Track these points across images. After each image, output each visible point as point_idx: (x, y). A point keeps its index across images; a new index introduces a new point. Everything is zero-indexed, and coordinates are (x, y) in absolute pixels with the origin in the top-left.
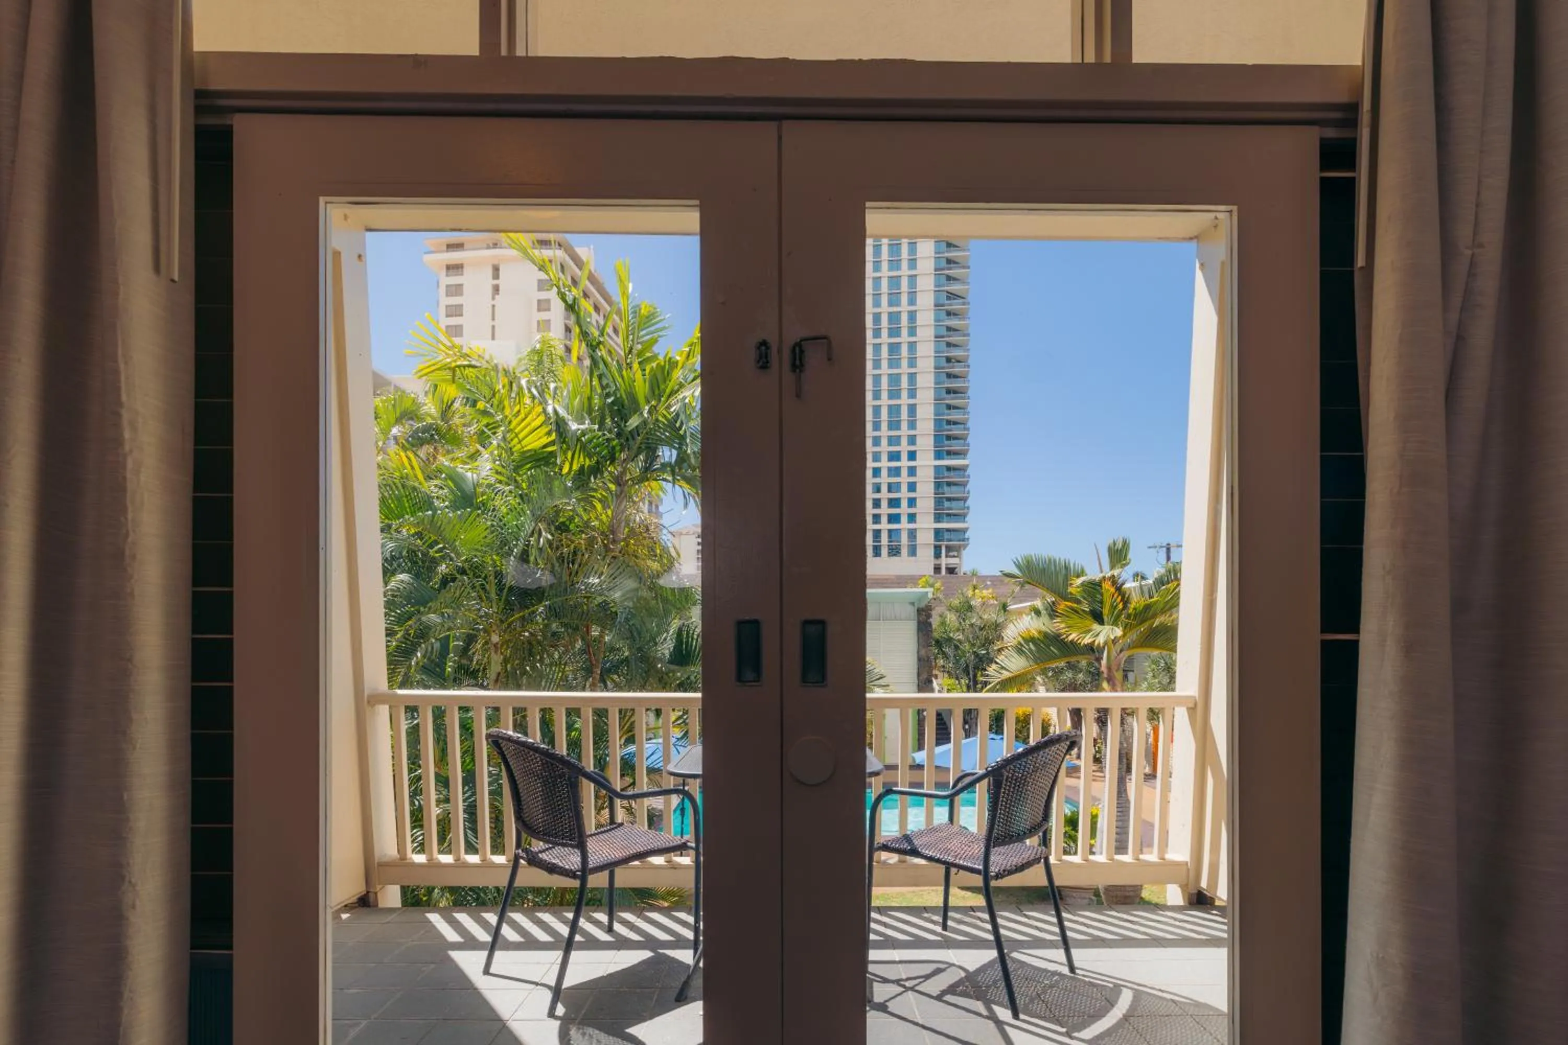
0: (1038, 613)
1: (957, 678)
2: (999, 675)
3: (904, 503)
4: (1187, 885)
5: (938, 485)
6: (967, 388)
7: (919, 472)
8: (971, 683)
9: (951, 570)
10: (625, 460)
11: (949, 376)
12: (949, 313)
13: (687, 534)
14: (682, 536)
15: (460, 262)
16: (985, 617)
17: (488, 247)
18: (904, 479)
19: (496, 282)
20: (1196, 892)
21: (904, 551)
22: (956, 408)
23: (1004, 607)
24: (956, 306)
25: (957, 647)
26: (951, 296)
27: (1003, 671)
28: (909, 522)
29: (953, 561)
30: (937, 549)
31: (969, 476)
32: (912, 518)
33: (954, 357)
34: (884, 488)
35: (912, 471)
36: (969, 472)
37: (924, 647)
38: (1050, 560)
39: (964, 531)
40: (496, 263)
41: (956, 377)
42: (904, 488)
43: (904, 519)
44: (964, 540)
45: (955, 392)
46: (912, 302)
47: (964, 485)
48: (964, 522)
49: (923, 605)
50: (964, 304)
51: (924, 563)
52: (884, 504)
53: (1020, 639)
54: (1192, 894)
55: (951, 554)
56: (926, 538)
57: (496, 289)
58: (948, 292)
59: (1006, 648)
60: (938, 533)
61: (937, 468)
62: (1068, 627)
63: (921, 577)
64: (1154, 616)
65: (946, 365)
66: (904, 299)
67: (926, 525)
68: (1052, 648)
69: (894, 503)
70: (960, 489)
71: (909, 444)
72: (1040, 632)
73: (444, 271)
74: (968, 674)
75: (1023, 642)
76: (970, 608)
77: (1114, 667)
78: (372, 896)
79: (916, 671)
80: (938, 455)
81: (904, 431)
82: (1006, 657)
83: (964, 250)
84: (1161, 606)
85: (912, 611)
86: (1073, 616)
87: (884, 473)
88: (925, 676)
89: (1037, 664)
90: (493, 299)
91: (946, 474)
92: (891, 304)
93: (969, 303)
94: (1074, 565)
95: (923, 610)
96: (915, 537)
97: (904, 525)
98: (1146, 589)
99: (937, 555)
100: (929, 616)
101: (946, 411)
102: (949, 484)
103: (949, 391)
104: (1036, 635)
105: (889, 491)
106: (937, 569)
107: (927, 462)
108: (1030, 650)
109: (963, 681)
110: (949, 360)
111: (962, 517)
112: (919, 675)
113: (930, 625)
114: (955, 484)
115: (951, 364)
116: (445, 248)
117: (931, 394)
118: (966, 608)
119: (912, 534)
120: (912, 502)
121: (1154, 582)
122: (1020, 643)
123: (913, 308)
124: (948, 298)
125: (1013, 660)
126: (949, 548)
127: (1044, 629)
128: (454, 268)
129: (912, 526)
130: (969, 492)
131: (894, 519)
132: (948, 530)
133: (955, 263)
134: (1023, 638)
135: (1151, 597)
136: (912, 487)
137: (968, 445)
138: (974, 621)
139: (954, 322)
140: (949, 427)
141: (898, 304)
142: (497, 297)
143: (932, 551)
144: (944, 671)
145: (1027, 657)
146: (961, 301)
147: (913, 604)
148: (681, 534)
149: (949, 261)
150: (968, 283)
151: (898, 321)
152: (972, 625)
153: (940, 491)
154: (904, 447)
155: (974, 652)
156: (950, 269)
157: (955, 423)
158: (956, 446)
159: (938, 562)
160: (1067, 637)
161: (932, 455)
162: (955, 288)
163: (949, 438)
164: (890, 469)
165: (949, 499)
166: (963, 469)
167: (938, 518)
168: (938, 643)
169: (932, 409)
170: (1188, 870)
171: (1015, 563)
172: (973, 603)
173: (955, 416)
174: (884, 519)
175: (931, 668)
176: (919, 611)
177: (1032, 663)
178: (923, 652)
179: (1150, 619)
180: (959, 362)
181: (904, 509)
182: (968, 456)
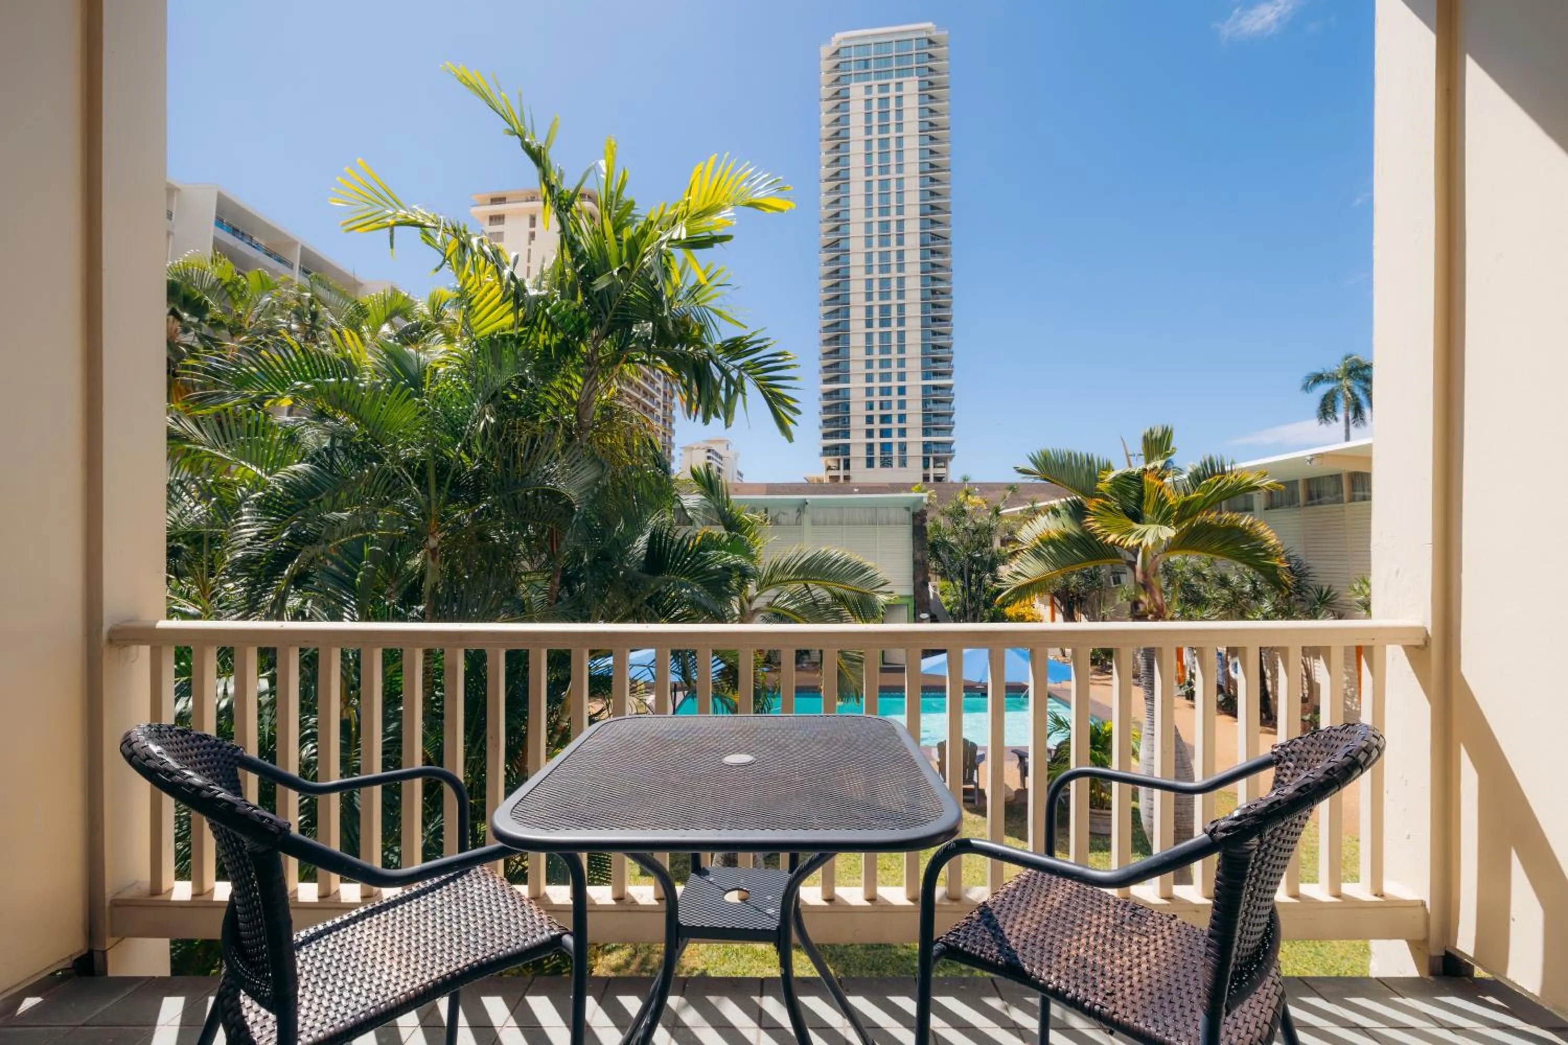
0: (1056, 512)
1: (952, 581)
2: (1015, 582)
3: (895, 419)
4: (1426, 941)
5: (925, 403)
6: (951, 316)
7: (908, 391)
8: (966, 585)
9: (938, 479)
10: (596, 337)
11: (934, 306)
12: (933, 252)
13: (698, 449)
14: (694, 452)
15: (501, 213)
16: (978, 521)
17: (527, 201)
18: (895, 397)
19: (532, 230)
20: (1443, 954)
21: (895, 463)
22: (941, 334)
23: (997, 511)
24: (939, 246)
25: (951, 551)
26: (935, 237)
27: (1019, 577)
28: (899, 436)
29: (940, 471)
30: (926, 461)
31: (953, 395)
32: (902, 432)
33: (938, 290)
34: (876, 406)
35: (902, 391)
36: (954, 390)
37: (919, 550)
38: (1070, 454)
39: (950, 443)
40: (533, 213)
41: (940, 307)
42: (895, 405)
43: (895, 433)
44: (950, 452)
45: (940, 320)
46: (900, 242)
47: (950, 402)
48: (950, 435)
49: (917, 510)
50: (946, 244)
51: (913, 472)
52: (877, 420)
53: (1037, 541)
54: (1435, 957)
55: (939, 465)
56: (915, 451)
57: (532, 236)
58: (932, 234)
59: (1022, 551)
60: (926, 446)
61: (925, 388)
62: (1105, 527)
63: (914, 484)
64: (1194, 514)
65: (931, 296)
66: (893, 240)
67: (915, 439)
68: (1075, 551)
69: (885, 419)
70: (947, 406)
71: (898, 367)
72: (1060, 533)
73: (488, 221)
74: (963, 578)
75: (1040, 545)
76: (964, 512)
77: (1150, 572)
78: (97, 956)
79: (912, 574)
80: (926, 377)
81: (894, 354)
82: (1022, 561)
83: (946, 198)
84: (1201, 503)
85: (907, 516)
86: (1106, 514)
87: (876, 392)
88: (920, 579)
89: (1059, 568)
90: (530, 244)
91: (933, 392)
92: (881, 245)
93: (951, 243)
94: (1098, 460)
95: (918, 514)
96: (905, 449)
97: (895, 439)
98: (1180, 486)
99: (926, 466)
100: (924, 520)
101: (931, 337)
102: (935, 402)
103: (934, 319)
104: (1055, 535)
105: (881, 408)
106: (926, 478)
107: (915, 382)
108: (1049, 553)
109: (957, 583)
110: (934, 292)
111: (949, 431)
112: (915, 578)
113: (925, 528)
114: (941, 402)
115: (935, 296)
116: (489, 201)
117: (918, 323)
118: (960, 513)
119: (903, 447)
120: (902, 418)
121: (1189, 478)
122: (1037, 546)
123: (900, 248)
124: (933, 239)
125: (1029, 564)
126: (936, 460)
127: (1067, 530)
128: (497, 219)
129: (902, 440)
130: (954, 409)
131: (885, 433)
132: (936, 443)
133: (939, 209)
134: (1041, 540)
135: (1187, 494)
136: (902, 404)
137: (952, 367)
138: (967, 525)
139: (937, 260)
140: (934, 351)
141: (888, 244)
142: (533, 242)
143: (920, 463)
144: (936, 574)
145: (1046, 561)
146: (944, 241)
147: (908, 509)
148: (693, 449)
149: (933, 207)
150: (950, 226)
151: (888, 259)
152: (966, 529)
153: (928, 407)
154: (894, 369)
155: (969, 556)
156: (932, 214)
157: (940, 347)
158: (941, 367)
159: (926, 472)
160: (1105, 539)
161: (920, 375)
162: (938, 230)
163: (935, 360)
164: (882, 388)
165: (936, 415)
166: (949, 387)
167: (926, 432)
168: (934, 547)
169: (919, 335)
170: (1427, 916)
171: (1030, 459)
172: (966, 508)
173: (941, 341)
174: (877, 434)
175: (926, 572)
176: (915, 516)
177: (1052, 568)
178: (918, 556)
179: (1188, 518)
180: (942, 293)
181: (895, 424)
182: (953, 376)
